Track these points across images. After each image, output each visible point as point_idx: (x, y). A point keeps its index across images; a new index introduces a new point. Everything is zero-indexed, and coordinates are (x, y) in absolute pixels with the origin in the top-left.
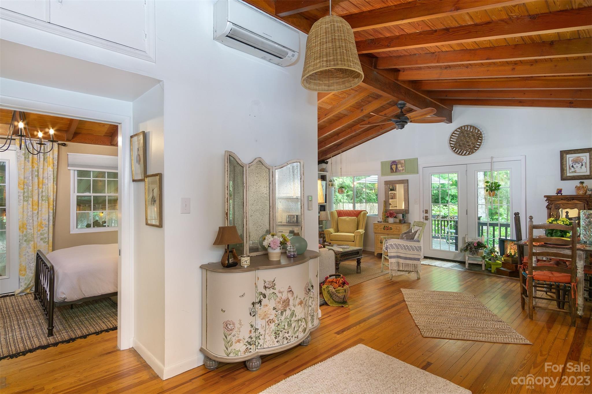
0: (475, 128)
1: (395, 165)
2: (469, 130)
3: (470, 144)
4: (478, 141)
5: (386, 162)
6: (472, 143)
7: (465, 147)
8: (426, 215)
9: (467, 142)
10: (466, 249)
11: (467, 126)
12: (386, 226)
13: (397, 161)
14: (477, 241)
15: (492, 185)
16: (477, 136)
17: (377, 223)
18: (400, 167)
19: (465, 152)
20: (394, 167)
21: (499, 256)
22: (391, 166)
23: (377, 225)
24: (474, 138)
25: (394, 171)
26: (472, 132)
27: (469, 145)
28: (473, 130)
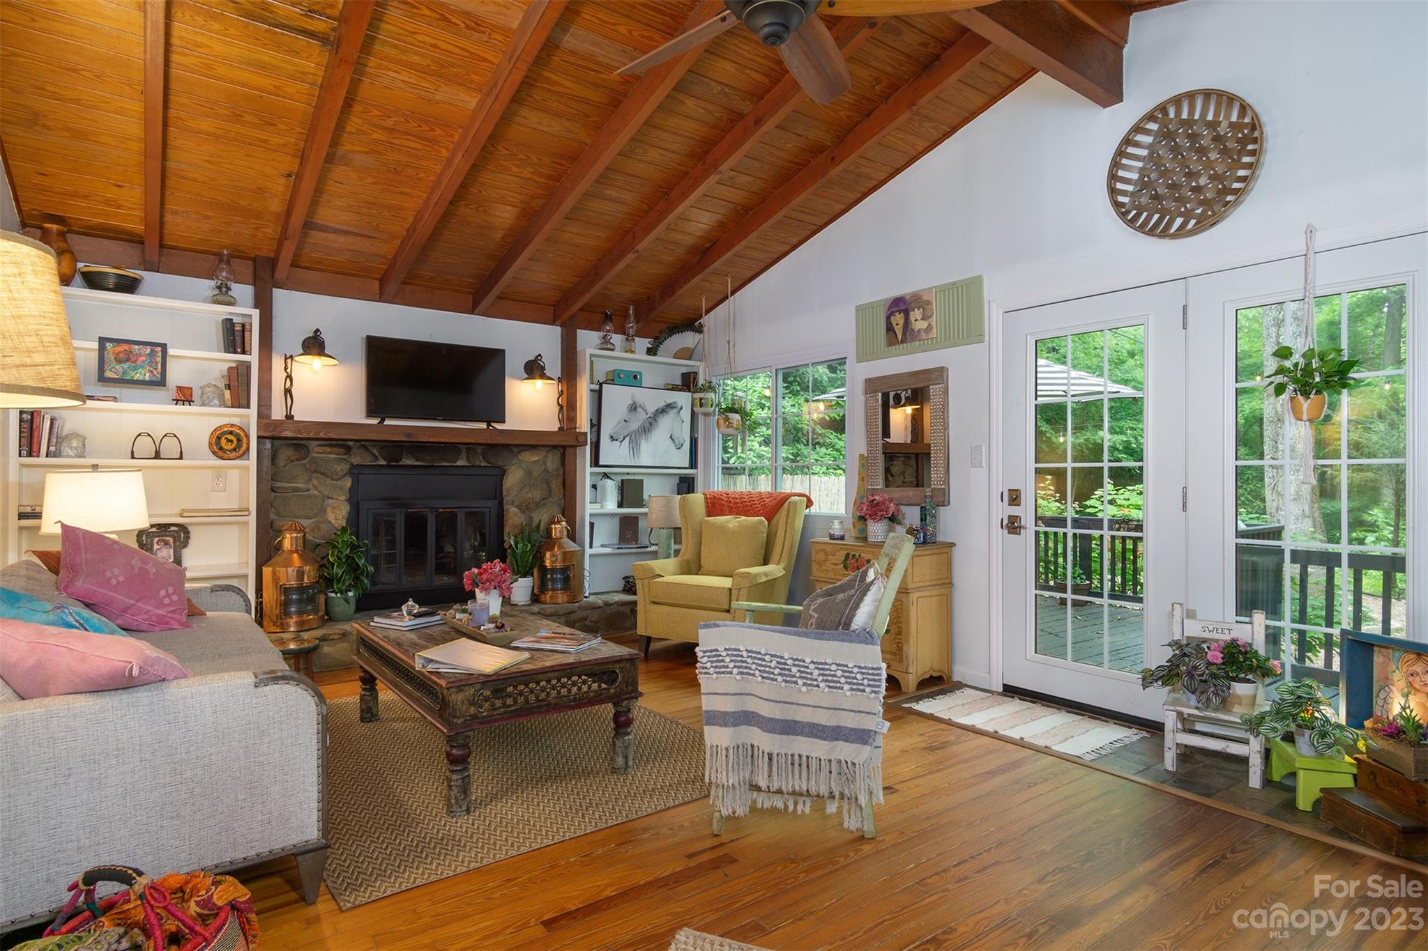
0: (1225, 99)
1: (900, 312)
2: (1197, 117)
3: (1203, 181)
4: (1240, 159)
5: (872, 306)
6: (1210, 177)
7: (1181, 200)
8: (1014, 511)
9: (1191, 175)
10: (1167, 675)
11: (1191, 96)
12: (854, 556)
13: (908, 298)
14: (1227, 637)
15: (1308, 364)
16: (1239, 141)
17: (827, 540)
18: (919, 318)
19: (1179, 221)
20: (898, 319)
21: (1339, 726)
22: (888, 318)
23: (821, 550)
24: (1225, 152)
25: (900, 337)
26: (1213, 125)
27: (1197, 190)
28: (1217, 114)
